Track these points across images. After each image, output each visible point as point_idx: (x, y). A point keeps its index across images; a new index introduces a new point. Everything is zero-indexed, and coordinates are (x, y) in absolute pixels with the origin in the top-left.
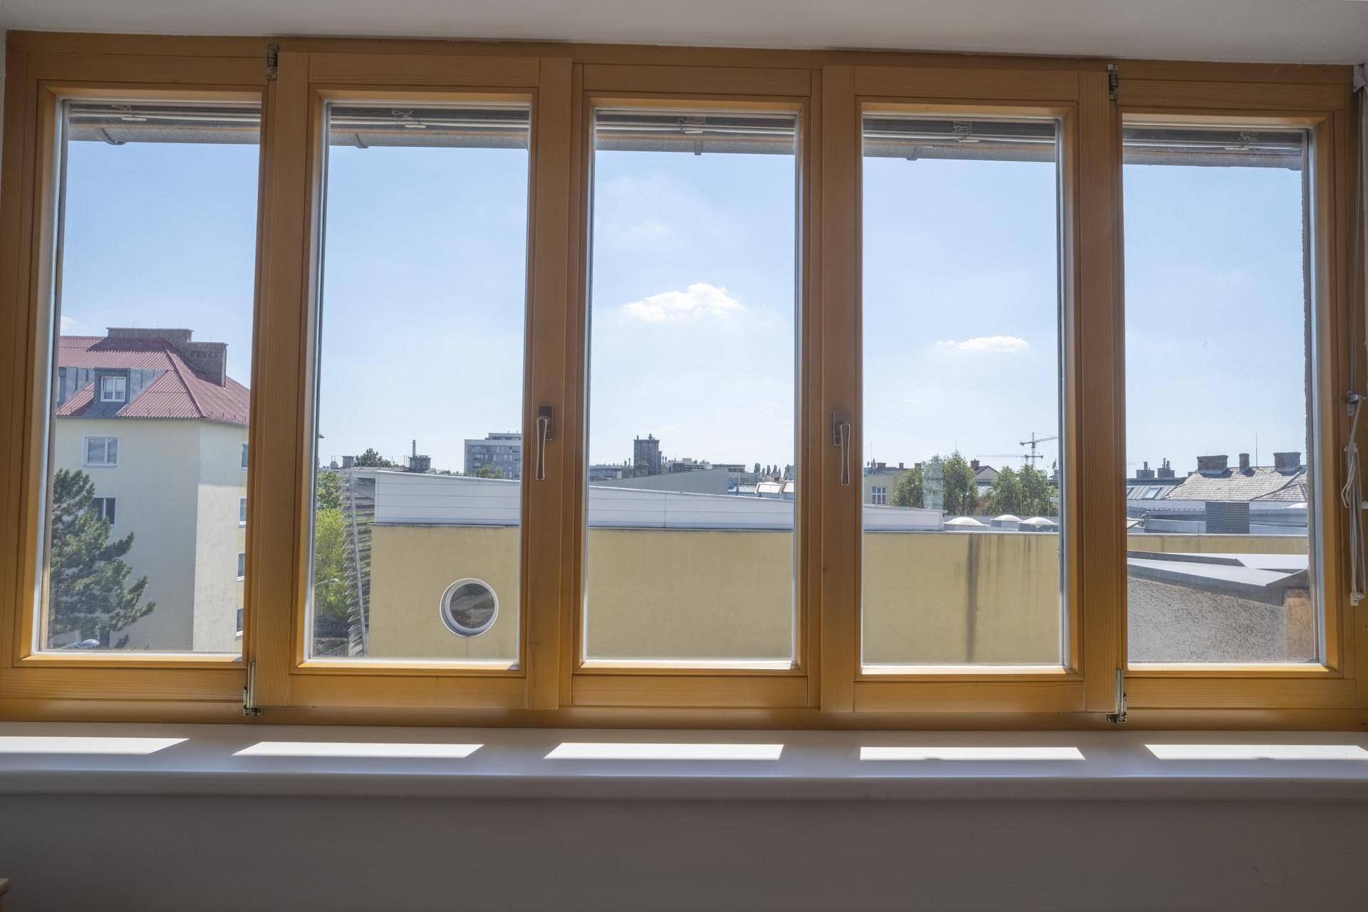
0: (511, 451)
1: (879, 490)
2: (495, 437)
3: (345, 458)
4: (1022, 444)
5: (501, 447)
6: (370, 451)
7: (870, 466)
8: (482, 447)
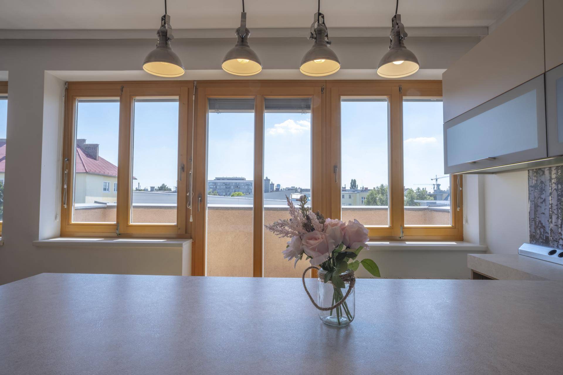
0: (224, 184)
1: (364, 198)
2: (218, 179)
3: (151, 187)
4: (432, 180)
5: (220, 183)
6: (163, 185)
7: (362, 189)
8: (213, 183)
